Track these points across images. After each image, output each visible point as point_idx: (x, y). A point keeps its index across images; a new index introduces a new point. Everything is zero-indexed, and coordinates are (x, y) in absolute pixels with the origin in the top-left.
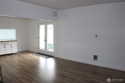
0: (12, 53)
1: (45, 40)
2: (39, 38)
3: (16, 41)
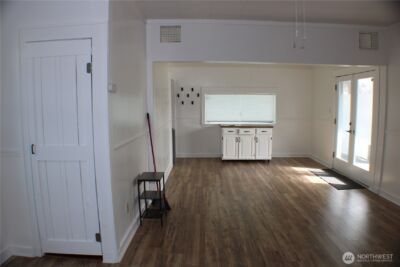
0: (258, 158)
1: (350, 131)
2: (336, 122)
3: (271, 127)
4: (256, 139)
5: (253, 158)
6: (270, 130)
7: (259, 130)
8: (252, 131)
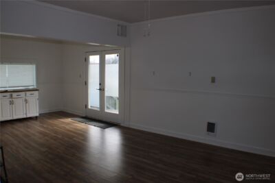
0: (29, 116)
1: (100, 89)
2: (86, 83)
3: (36, 90)
4: (26, 100)
5: (25, 116)
6: (36, 93)
7: (28, 93)
8: (23, 94)
